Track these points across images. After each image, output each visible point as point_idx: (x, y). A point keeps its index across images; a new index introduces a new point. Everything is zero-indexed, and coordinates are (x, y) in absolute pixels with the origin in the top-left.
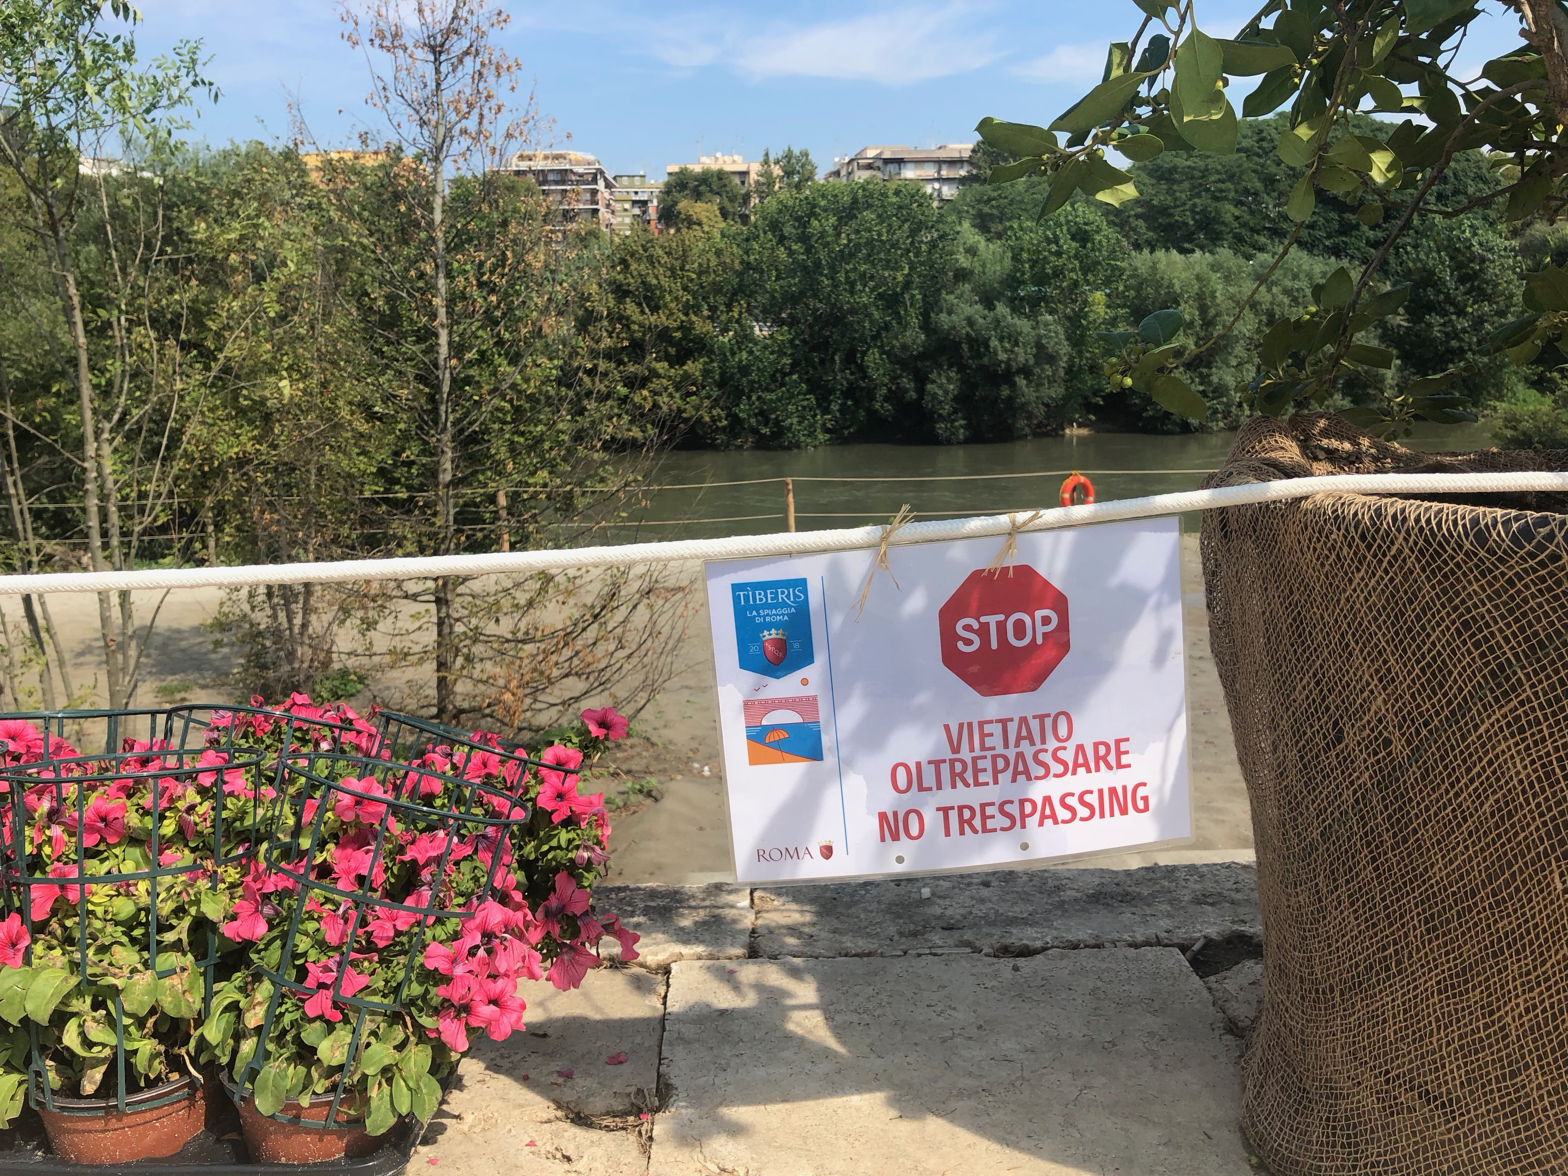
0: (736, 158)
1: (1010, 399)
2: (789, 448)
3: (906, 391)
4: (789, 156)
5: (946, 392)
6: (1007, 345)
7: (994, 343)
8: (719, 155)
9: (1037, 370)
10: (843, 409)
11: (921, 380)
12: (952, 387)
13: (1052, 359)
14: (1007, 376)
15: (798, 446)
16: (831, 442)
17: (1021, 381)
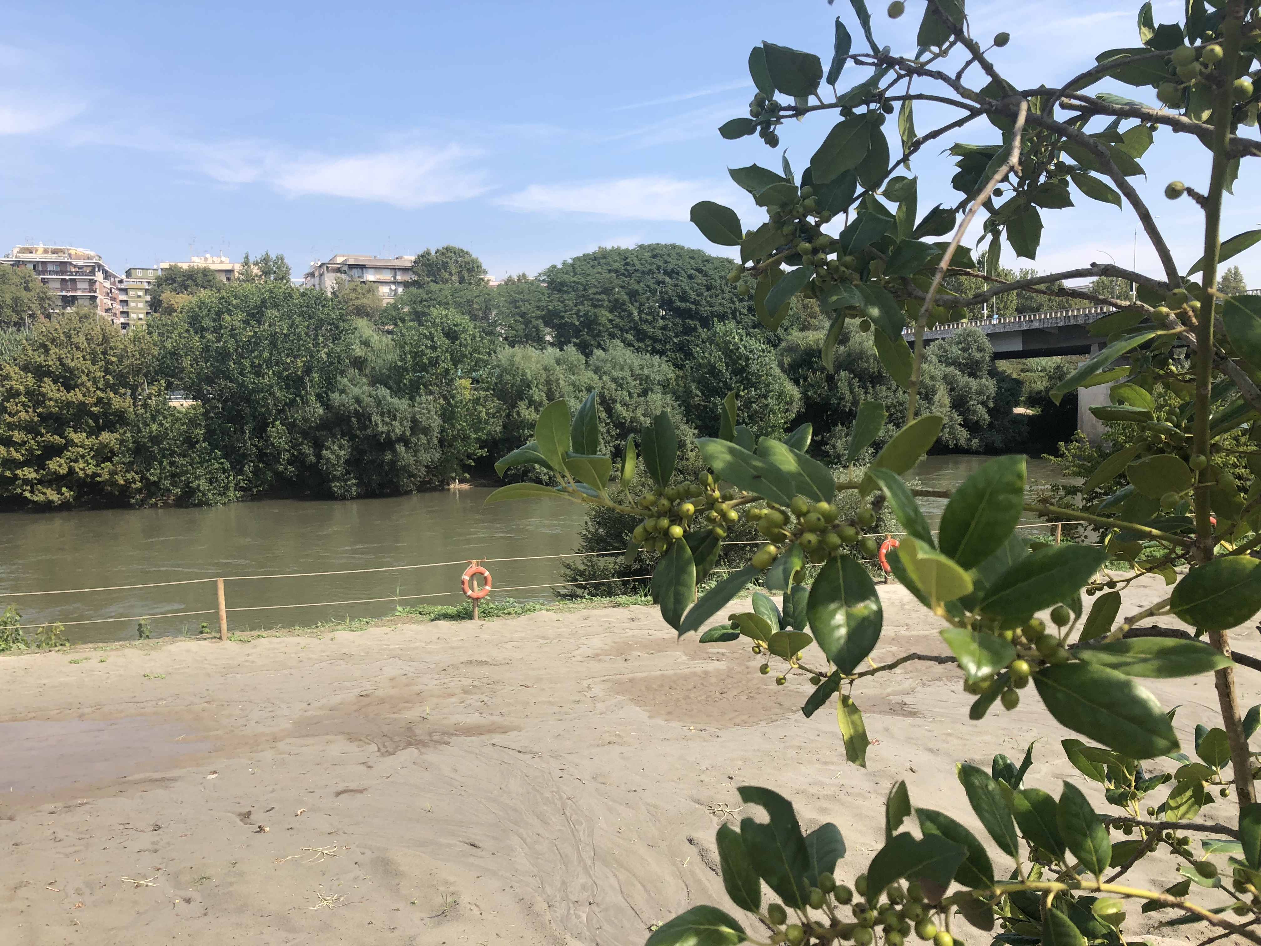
0: (223, 259)
1: (393, 463)
2: (200, 505)
3: (307, 456)
4: (266, 260)
5: (338, 457)
6: (386, 419)
7: (375, 418)
8: (208, 256)
9: (414, 439)
10: (257, 472)
11: (318, 446)
12: (343, 452)
13: (426, 431)
14: (389, 444)
15: (208, 504)
16: (244, 499)
17: (401, 448)
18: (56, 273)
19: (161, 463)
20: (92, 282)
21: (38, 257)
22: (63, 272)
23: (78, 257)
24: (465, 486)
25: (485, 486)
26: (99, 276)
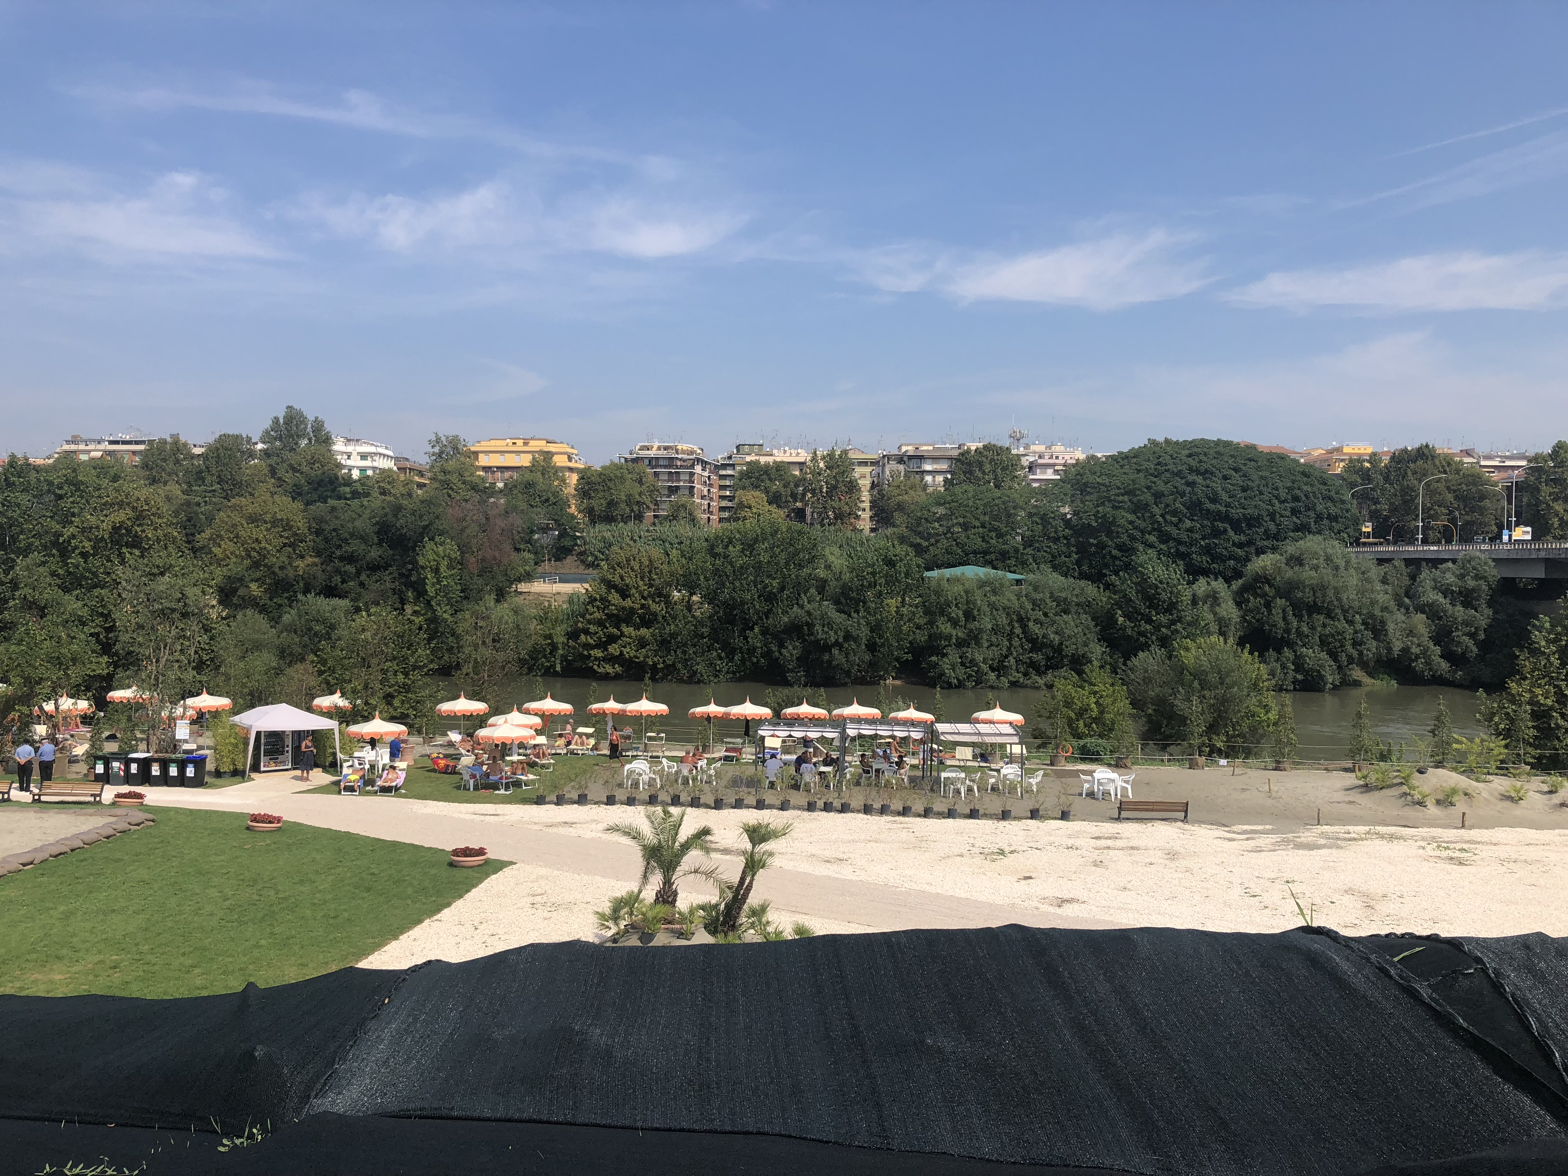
0: (800, 451)
1: (829, 662)
2: (699, 682)
3: (773, 652)
4: (831, 455)
5: (792, 655)
6: (826, 629)
7: (818, 628)
8: (787, 448)
9: (846, 645)
10: (743, 660)
11: (781, 645)
12: (795, 652)
13: (856, 640)
14: (827, 648)
15: (702, 682)
16: (732, 680)
17: (835, 651)
18: (665, 467)
19: (675, 652)
20: (692, 474)
21: (652, 453)
22: (670, 466)
23: (683, 452)
24: (898, 682)
25: (915, 684)
26: (698, 469)
